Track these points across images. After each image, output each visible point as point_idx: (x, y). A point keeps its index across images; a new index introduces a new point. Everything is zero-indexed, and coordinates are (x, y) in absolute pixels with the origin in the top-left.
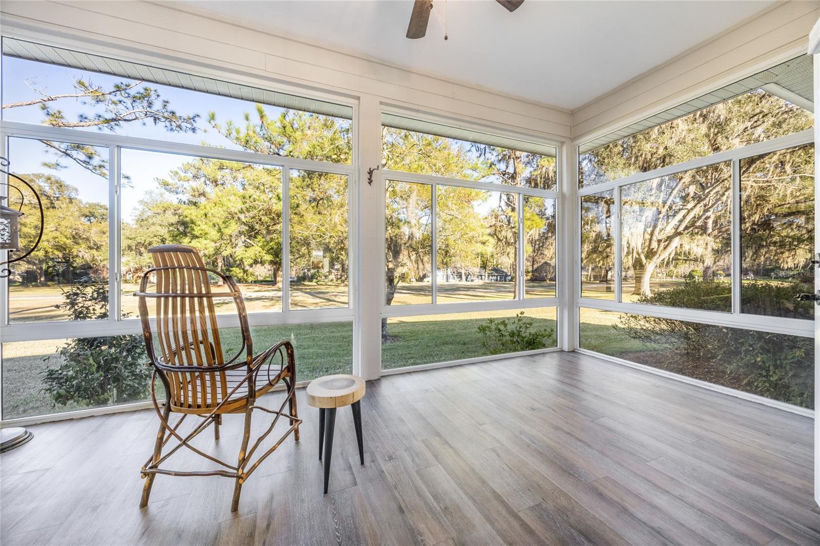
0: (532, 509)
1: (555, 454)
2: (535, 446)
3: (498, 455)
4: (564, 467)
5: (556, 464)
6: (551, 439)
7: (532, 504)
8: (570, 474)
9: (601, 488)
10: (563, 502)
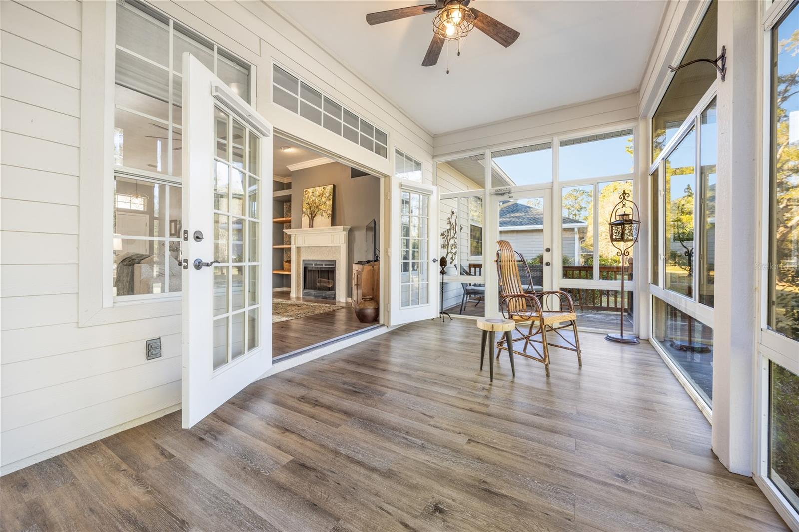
0: (385, 393)
1: (381, 433)
2: (402, 435)
3: (425, 414)
4: (372, 424)
5: (378, 424)
6: (390, 451)
7: (386, 395)
8: (367, 420)
9: (344, 417)
10: (369, 402)
